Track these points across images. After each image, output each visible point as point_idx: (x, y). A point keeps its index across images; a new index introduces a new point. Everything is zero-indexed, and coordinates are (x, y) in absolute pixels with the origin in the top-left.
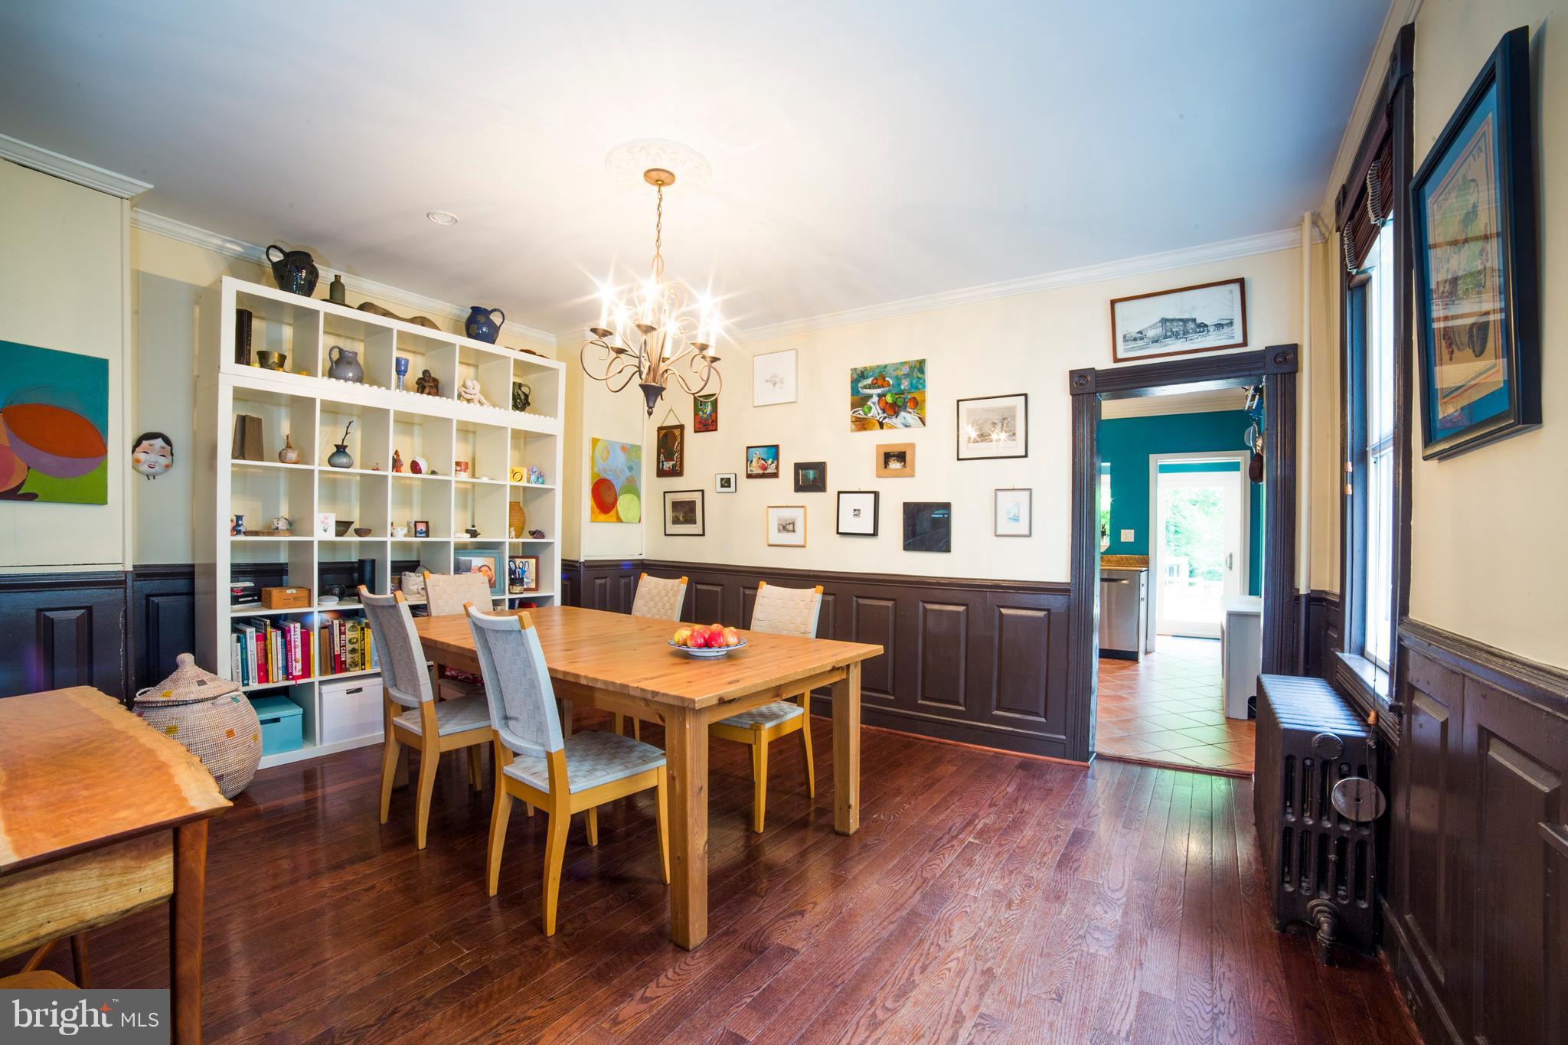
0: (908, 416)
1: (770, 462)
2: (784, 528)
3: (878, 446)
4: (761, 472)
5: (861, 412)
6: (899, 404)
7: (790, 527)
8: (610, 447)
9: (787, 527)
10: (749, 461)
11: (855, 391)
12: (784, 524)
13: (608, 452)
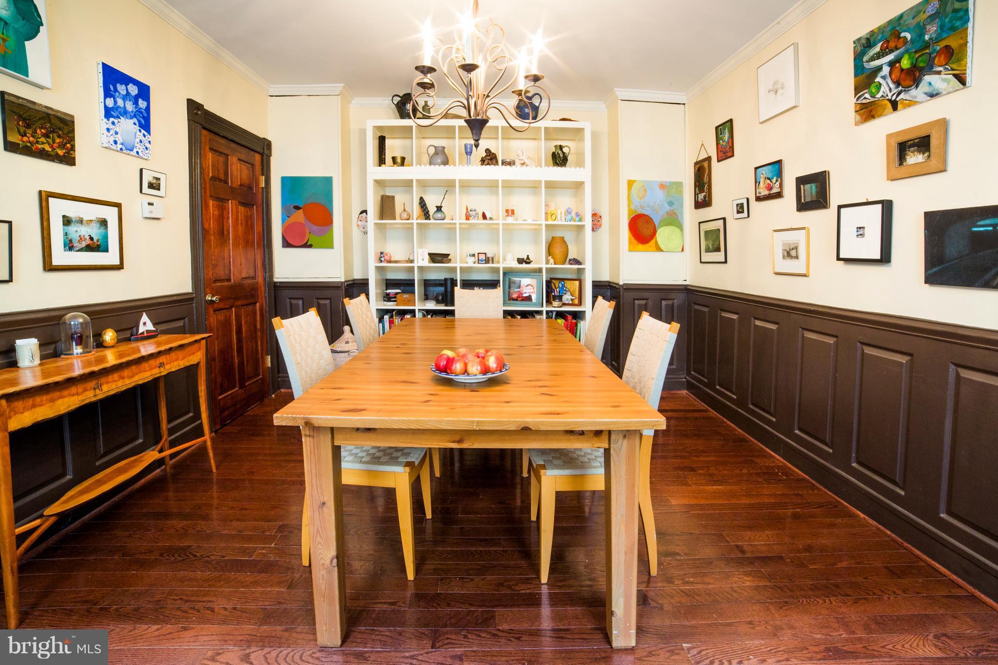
0: (937, 80)
1: (774, 181)
2: (788, 253)
3: (889, 136)
4: (766, 193)
5: (867, 96)
6: (921, 65)
7: (793, 253)
8: (646, 187)
9: (790, 253)
10: (757, 183)
11: (859, 68)
12: (788, 249)
13: (645, 191)
